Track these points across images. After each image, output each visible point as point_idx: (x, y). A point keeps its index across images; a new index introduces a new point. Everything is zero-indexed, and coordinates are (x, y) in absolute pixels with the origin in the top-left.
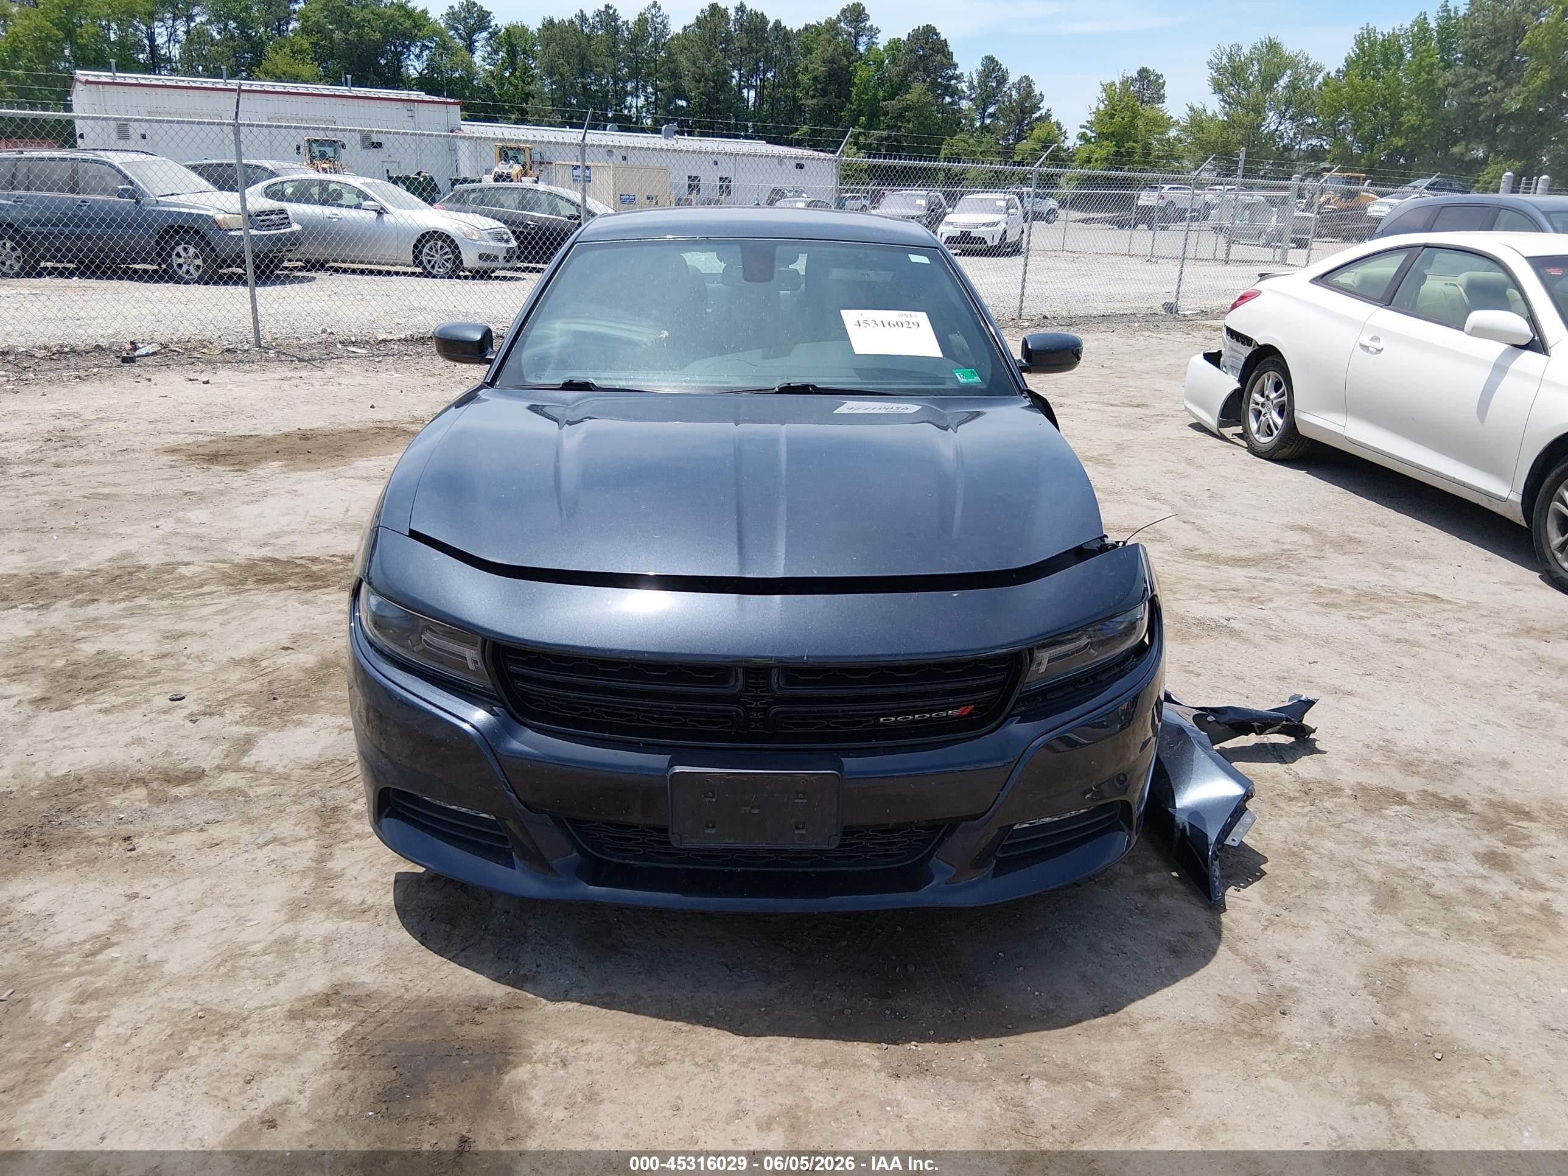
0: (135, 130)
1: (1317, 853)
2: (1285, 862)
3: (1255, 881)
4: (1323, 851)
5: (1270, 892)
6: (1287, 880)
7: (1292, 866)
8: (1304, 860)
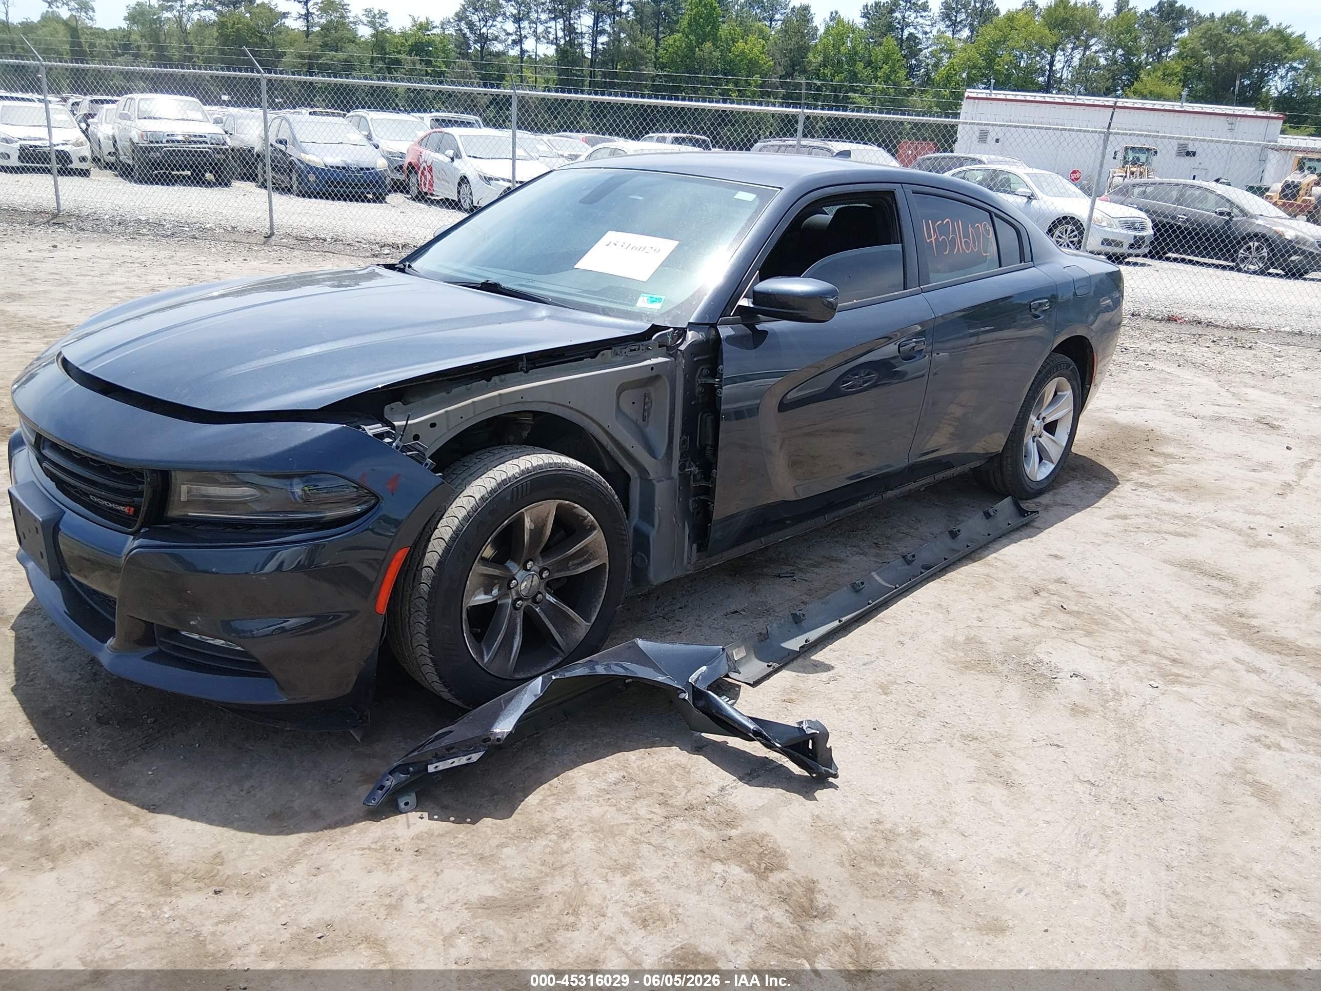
0: (993, 134)
1: (557, 843)
2: (513, 829)
3: (453, 822)
4: (566, 845)
5: (440, 835)
6: (475, 838)
7: (510, 835)
8: (531, 838)
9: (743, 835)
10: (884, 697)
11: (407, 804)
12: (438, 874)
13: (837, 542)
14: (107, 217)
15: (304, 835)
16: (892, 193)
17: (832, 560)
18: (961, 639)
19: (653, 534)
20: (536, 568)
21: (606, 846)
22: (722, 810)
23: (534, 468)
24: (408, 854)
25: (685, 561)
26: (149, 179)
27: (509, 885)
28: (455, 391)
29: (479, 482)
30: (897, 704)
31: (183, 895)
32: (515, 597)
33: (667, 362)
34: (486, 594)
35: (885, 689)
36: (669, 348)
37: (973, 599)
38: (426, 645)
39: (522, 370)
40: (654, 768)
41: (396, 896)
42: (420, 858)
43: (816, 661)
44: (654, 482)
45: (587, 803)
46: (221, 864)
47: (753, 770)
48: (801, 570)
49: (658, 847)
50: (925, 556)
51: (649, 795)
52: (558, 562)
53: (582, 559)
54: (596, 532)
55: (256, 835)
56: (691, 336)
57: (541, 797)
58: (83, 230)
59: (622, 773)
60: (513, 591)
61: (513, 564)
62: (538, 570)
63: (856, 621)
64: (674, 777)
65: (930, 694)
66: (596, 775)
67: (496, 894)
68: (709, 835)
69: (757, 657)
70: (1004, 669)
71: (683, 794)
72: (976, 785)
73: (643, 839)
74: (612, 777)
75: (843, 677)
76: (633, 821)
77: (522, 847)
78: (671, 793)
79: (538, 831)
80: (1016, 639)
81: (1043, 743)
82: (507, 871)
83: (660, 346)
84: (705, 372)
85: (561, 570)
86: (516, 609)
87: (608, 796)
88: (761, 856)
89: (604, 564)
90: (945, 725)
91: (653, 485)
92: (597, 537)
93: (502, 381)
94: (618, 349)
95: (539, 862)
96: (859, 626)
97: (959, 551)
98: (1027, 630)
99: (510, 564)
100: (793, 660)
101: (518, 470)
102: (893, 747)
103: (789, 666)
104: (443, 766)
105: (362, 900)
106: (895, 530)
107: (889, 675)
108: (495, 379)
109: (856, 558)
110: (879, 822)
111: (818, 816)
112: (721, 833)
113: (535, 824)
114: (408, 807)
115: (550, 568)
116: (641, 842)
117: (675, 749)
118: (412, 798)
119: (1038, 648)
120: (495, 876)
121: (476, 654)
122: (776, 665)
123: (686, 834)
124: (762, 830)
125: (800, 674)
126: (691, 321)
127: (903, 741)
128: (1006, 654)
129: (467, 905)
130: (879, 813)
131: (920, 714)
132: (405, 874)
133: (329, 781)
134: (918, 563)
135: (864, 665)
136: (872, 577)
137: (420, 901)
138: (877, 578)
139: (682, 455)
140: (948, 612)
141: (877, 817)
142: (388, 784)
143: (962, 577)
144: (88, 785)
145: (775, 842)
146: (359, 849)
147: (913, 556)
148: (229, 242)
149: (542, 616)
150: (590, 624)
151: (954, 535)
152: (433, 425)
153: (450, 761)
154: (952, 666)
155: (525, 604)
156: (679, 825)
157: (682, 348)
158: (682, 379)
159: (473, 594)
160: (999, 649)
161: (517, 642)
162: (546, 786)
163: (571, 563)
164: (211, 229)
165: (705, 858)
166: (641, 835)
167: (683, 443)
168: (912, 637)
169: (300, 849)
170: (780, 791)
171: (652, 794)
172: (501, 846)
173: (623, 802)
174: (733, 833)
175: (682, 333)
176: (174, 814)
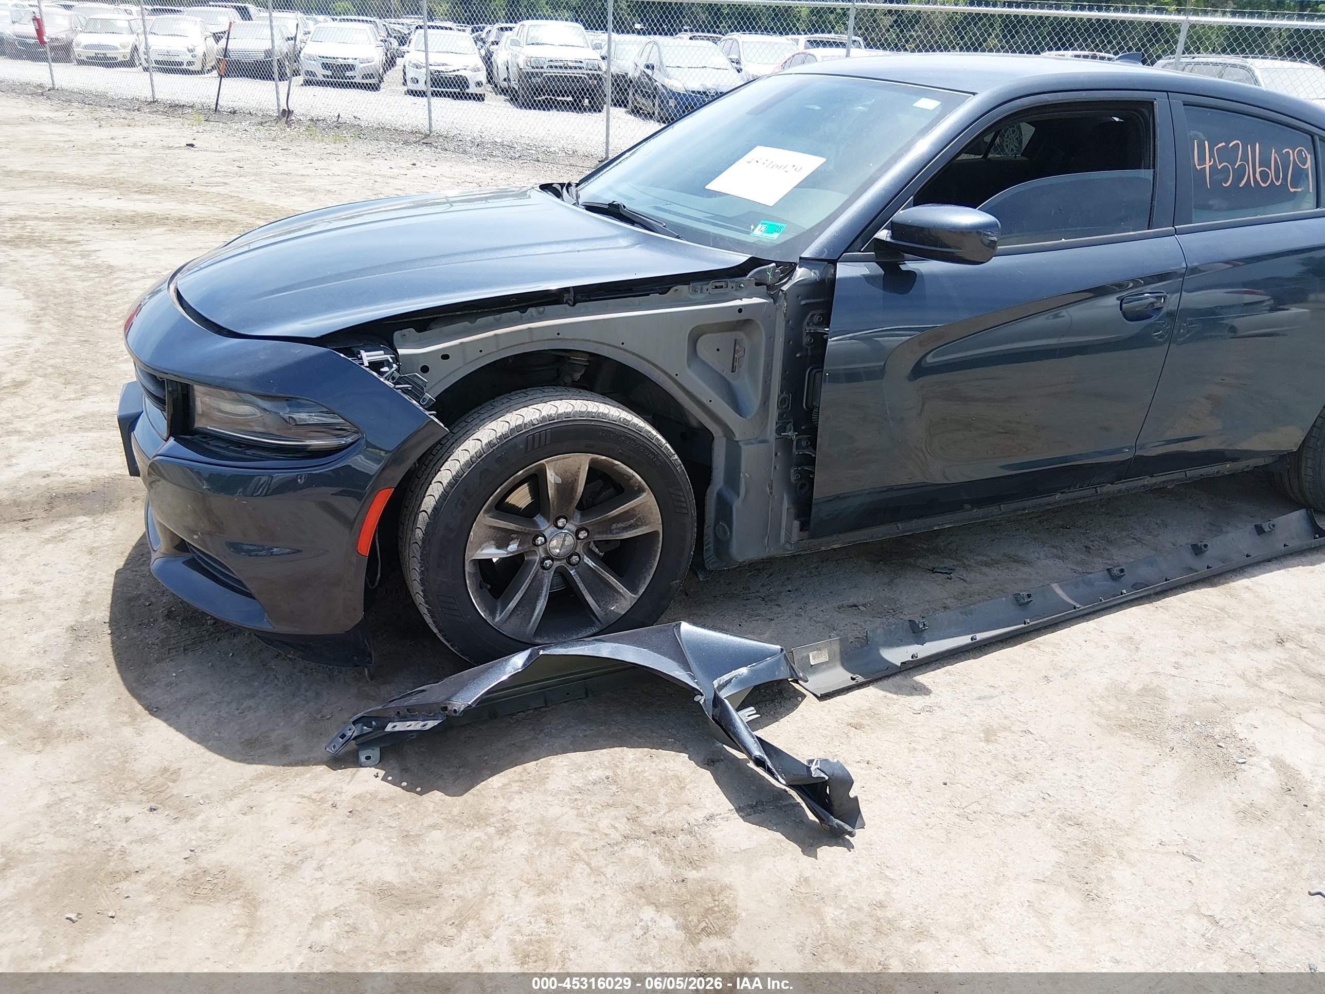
1: (490, 838)
2: (455, 811)
3: (403, 788)
4: (498, 843)
5: (383, 800)
6: (414, 811)
7: (450, 817)
8: (468, 826)
9: (702, 881)
10: (983, 744)
11: (368, 758)
12: (354, 842)
13: (1035, 539)
14: (470, 138)
15: (261, 768)
16: (1150, 104)
17: (1015, 561)
18: (1134, 687)
19: (737, 505)
20: (571, 527)
21: (540, 855)
22: (695, 844)
23: (559, 416)
24: (342, 811)
25: (783, 540)
26: (528, 104)
27: (414, 874)
28: (481, 321)
29: (493, 425)
30: (995, 757)
31: (123, 804)
32: (543, 556)
33: (765, 303)
34: (498, 548)
35: (989, 735)
36: (769, 287)
37: (1181, 638)
38: (422, 594)
39: (567, 303)
40: (646, 775)
41: (301, 855)
42: (350, 819)
43: (917, 683)
44: (740, 444)
45: (550, 799)
46: (174, 781)
47: (760, 803)
48: (965, 567)
49: (596, 871)
50: (1145, 572)
51: (624, 805)
52: (599, 523)
53: (629, 523)
54: (645, 494)
55: (221, 758)
56: (801, 273)
57: (506, 782)
58: (446, 150)
59: (609, 773)
60: (541, 549)
61: (542, 519)
62: (574, 529)
63: (1002, 641)
64: (663, 791)
65: (1048, 753)
66: (579, 768)
67: (396, 881)
68: (660, 869)
69: (843, 665)
70: (1173, 737)
71: (662, 813)
72: (1044, 887)
73: (585, 857)
74: (594, 775)
75: (943, 709)
76: (587, 832)
77: (452, 834)
78: (648, 809)
79: (480, 819)
80: (1215, 701)
81: (1176, 849)
82: (421, 857)
83: (757, 284)
84: (816, 319)
85: (603, 533)
86: (544, 568)
87: (578, 796)
88: (709, 911)
89: (656, 533)
90: (1045, 797)
91: (740, 447)
92: (646, 501)
93: (540, 313)
94: (698, 285)
95: (459, 855)
96: (1003, 648)
97: (1197, 571)
98: (1240, 690)
99: (539, 519)
100: (888, 676)
101: (537, 416)
102: (956, 811)
103: (881, 683)
104: (401, 726)
105: (268, 852)
106: (1124, 533)
107: (1006, 718)
108: (532, 310)
109: (1049, 562)
110: (881, 905)
111: (806, 880)
112: (677, 871)
113: (482, 811)
114: (368, 762)
115: (589, 529)
116: (581, 859)
117: (684, 756)
118: (375, 753)
119: (1239, 719)
120: (406, 860)
121: (484, 611)
122: (860, 679)
123: (635, 863)
124: (727, 880)
125: (889, 695)
126: (803, 255)
127: (975, 807)
128: (1188, 718)
129: (361, 886)
130: (888, 894)
131: (1019, 777)
132: (323, 834)
133: (319, 716)
134: (1128, 578)
135: (979, 698)
136: (1052, 589)
137: (319, 868)
138: (1059, 591)
139: (780, 416)
140: (1137, 649)
141: (882, 898)
142: (349, 734)
143: (1183, 605)
144: (117, 676)
145: (734, 899)
146: (299, 796)
147: (1122, 571)
148: (567, 165)
149: (577, 579)
150: (637, 597)
151: (1198, 550)
152: (445, 357)
153: (409, 723)
154: (1102, 721)
155: (557, 564)
156: (634, 850)
157: (785, 288)
158: (783, 324)
159: (480, 546)
160: (1182, 709)
161: (541, 605)
162: (518, 769)
163: (614, 526)
164: (555, 153)
165: (640, 897)
166: (586, 851)
167: (782, 402)
168: (1066, 674)
169: (250, 783)
170: (778, 835)
171: (627, 804)
172: (434, 827)
173: (589, 808)
174: (692, 874)
175: (788, 269)
176: (166, 721)
